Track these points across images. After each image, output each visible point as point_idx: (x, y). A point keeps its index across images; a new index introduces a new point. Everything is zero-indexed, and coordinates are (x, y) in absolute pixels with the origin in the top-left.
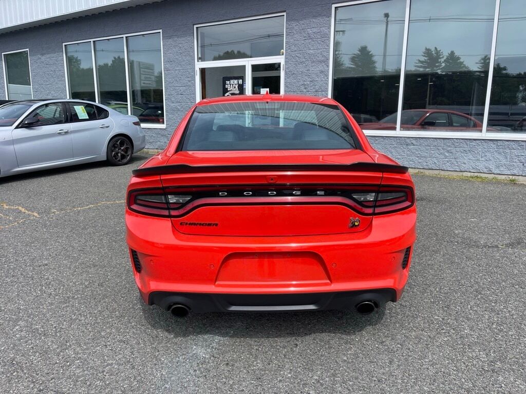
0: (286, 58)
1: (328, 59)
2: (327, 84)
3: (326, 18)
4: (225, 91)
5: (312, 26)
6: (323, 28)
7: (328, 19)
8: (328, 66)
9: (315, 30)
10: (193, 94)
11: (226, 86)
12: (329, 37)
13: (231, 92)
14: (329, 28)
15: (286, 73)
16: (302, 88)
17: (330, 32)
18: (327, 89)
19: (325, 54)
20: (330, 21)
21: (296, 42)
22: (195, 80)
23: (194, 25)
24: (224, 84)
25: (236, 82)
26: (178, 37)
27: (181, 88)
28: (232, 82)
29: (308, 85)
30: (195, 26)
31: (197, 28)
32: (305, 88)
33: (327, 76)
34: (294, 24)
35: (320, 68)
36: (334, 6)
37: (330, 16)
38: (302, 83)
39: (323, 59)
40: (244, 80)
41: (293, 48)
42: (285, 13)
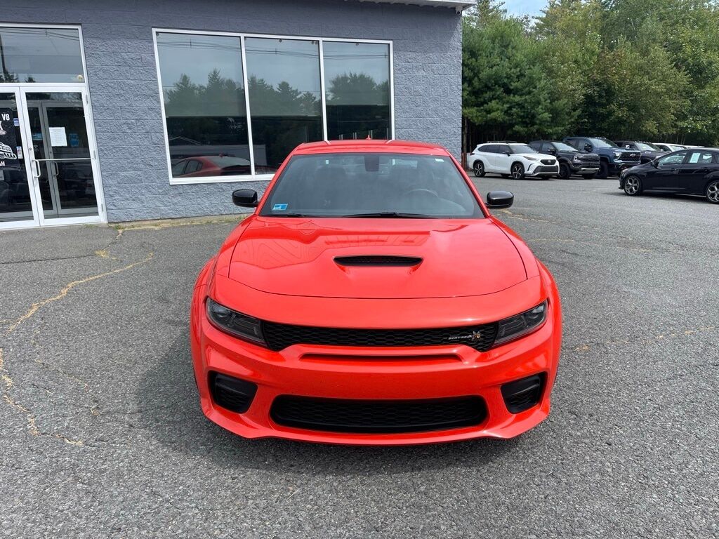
0: (90, 87)
1: (158, 93)
2: (162, 124)
3: (146, 43)
5: (127, 50)
6: (145, 55)
7: (149, 44)
8: (159, 102)
9: (133, 55)
12: (155, 67)
14: (153, 55)
15: (94, 107)
16: (125, 128)
17: (154, 61)
18: (162, 129)
19: (152, 87)
20: (152, 47)
21: (105, 68)
29: (133, 124)
32: (130, 128)
33: (160, 114)
34: (98, 43)
35: (148, 103)
36: (154, 30)
37: (151, 41)
38: (123, 121)
39: (149, 92)
40: (14, 114)
41: (101, 74)
42: (79, 28)
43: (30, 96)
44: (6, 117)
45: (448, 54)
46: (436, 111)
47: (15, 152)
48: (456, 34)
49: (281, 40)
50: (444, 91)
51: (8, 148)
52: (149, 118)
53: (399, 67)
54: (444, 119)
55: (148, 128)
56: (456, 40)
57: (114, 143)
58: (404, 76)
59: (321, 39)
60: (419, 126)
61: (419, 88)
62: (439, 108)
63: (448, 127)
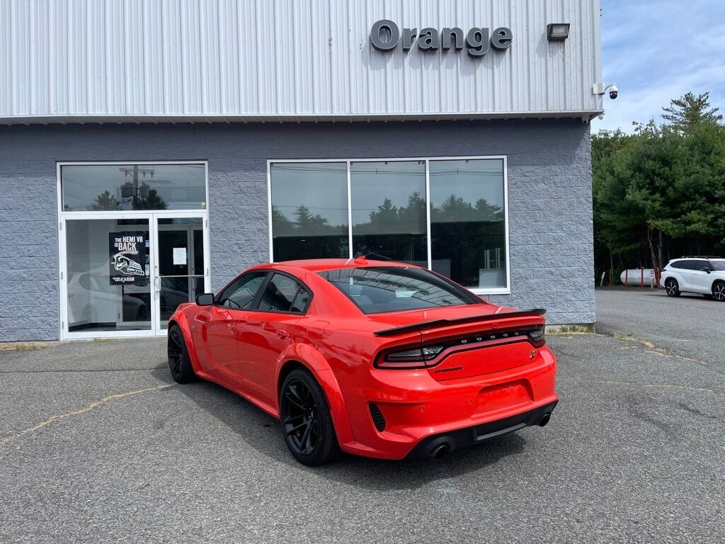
0: (211, 213)
1: (267, 217)
2: (268, 244)
3: (261, 173)
4: (114, 250)
5: (244, 179)
6: (259, 183)
7: (263, 174)
8: (267, 224)
9: (247, 184)
10: (55, 255)
11: (116, 245)
12: (267, 193)
13: (124, 253)
14: (266, 183)
15: (211, 230)
16: (236, 248)
17: (267, 188)
18: (268, 249)
19: (263, 211)
20: (266, 176)
21: (224, 196)
22: (57, 236)
23: (56, 162)
24: (112, 242)
25: (132, 239)
26: (25, 176)
27: (30, 247)
28: (125, 239)
29: (243, 244)
30: (58, 164)
31: (61, 166)
32: (240, 248)
33: (267, 235)
34: (220, 175)
35: (258, 225)
36: (269, 161)
37: (265, 171)
38: (234, 242)
39: (260, 216)
40: (146, 236)
41: (220, 201)
42: (206, 163)
43: (161, 221)
44: (140, 239)
45: (574, 166)
46: (560, 226)
47: (144, 269)
48: (583, 144)
49: (386, 162)
50: (570, 204)
51: (138, 266)
52: (257, 238)
53: (514, 182)
54: (571, 234)
55: (255, 248)
56: (584, 150)
57: (224, 262)
58: (519, 190)
59: (427, 159)
60: (539, 242)
61: (537, 202)
62: (565, 223)
63: (575, 243)
